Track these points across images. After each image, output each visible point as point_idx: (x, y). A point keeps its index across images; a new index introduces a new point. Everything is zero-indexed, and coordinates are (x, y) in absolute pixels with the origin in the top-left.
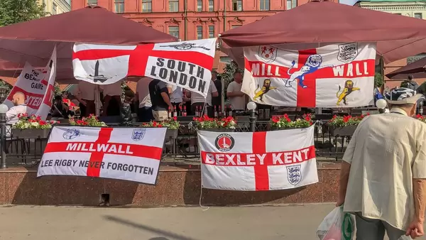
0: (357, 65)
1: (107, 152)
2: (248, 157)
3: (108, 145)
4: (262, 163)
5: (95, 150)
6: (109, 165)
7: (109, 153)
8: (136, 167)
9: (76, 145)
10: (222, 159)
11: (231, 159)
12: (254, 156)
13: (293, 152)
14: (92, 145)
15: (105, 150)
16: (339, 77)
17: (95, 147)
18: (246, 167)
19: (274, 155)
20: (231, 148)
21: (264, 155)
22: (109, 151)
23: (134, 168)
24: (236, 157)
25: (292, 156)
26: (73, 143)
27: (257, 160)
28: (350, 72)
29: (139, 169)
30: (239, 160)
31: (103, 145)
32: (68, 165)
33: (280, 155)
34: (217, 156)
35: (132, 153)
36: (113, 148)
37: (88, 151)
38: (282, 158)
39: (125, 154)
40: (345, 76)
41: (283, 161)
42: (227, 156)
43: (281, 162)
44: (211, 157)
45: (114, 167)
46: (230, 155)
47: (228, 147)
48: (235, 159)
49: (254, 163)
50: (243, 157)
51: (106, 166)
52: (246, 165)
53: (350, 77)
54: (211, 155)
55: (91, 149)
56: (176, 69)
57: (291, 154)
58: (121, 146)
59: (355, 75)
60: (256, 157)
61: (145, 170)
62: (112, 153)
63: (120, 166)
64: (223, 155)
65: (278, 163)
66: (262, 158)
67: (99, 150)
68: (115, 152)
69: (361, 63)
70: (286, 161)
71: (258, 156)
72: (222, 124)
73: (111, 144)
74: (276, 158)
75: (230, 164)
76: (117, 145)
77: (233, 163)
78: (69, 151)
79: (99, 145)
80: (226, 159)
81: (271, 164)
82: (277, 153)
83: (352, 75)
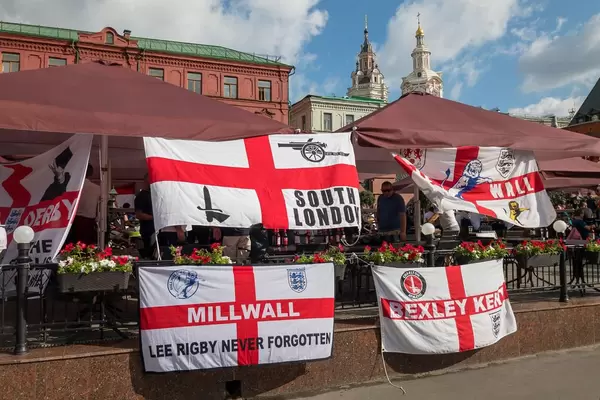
0: (517, 182)
1: (260, 319)
2: (446, 304)
3: (258, 306)
4: (463, 313)
5: (239, 318)
6: (270, 342)
7: (264, 320)
8: (310, 335)
9: (202, 310)
10: (414, 311)
11: (425, 309)
12: (452, 303)
13: (493, 293)
14: (232, 308)
15: (256, 315)
16: (499, 198)
17: (238, 311)
18: (445, 320)
19: (475, 300)
20: (423, 293)
21: (465, 301)
22: (264, 316)
23: (308, 338)
24: (431, 306)
25: (493, 299)
26: (197, 307)
27: (457, 309)
28: (510, 191)
29: (313, 338)
30: (435, 311)
31: (251, 306)
32: (202, 352)
33: (481, 298)
34: (408, 307)
35: (298, 314)
36: (268, 310)
37: (229, 322)
38: (484, 302)
39: (289, 318)
40: (506, 197)
41: (486, 307)
42: (421, 305)
43: (484, 309)
44: (396, 307)
45: (279, 343)
46: (424, 303)
47: (419, 291)
48: (430, 310)
49: (454, 314)
50: (441, 306)
51: (265, 343)
52: (445, 317)
53: (511, 197)
54: (397, 305)
55: (233, 317)
56: (322, 205)
57: (492, 296)
58: (279, 306)
59: (517, 195)
60: (456, 305)
61: (322, 338)
62: (269, 318)
63: (286, 341)
64: (415, 306)
65: (481, 311)
66: (462, 305)
67: (247, 316)
68: (273, 316)
69: (521, 179)
70: (490, 307)
71: (458, 302)
72: (407, 255)
73: (263, 303)
74: (478, 304)
75: (426, 318)
76: (273, 303)
77: (429, 316)
78: (194, 324)
79: (243, 307)
80: (419, 311)
81: (474, 312)
82: (478, 297)
83: (513, 195)
